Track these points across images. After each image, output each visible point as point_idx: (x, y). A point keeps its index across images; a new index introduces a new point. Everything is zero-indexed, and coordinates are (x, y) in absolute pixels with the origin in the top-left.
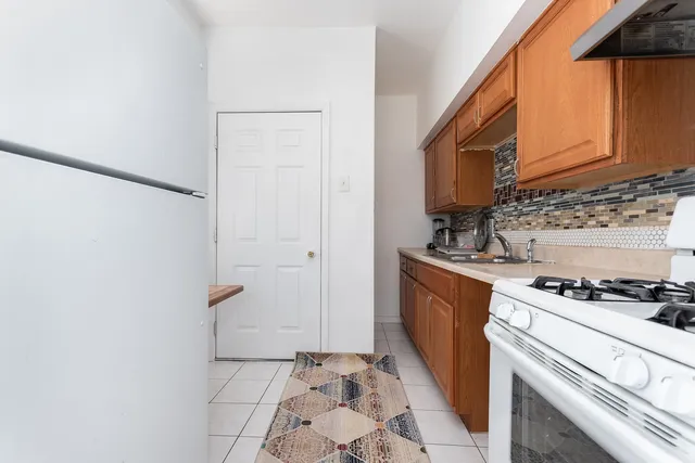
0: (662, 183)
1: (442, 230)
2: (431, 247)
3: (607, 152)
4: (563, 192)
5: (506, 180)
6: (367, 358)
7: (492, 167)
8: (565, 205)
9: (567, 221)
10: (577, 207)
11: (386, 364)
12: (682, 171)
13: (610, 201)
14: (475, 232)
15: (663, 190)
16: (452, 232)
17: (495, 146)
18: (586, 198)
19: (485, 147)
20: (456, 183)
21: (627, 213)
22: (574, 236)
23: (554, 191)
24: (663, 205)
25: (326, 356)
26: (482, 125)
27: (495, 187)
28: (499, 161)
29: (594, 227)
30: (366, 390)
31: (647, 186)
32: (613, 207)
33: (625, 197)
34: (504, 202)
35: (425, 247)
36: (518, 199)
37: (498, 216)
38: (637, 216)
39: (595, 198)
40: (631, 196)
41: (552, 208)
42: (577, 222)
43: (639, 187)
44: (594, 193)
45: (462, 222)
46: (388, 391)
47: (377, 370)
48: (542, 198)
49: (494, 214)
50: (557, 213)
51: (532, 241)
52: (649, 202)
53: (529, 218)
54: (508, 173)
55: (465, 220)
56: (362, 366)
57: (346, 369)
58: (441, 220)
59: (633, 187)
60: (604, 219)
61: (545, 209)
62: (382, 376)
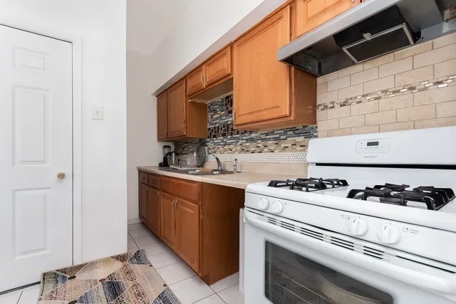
0: (298, 132)
1: (170, 154)
2: (161, 165)
3: (288, 114)
4: (251, 132)
5: (216, 123)
6: (121, 258)
7: (206, 114)
8: (252, 140)
9: (253, 149)
10: (258, 141)
11: (138, 257)
12: (306, 127)
13: (275, 139)
14: (195, 155)
15: (299, 135)
16: (177, 154)
17: (209, 102)
18: (263, 137)
19: (203, 101)
20: (186, 122)
21: (283, 145)
22: (257, 157)
23: (245, 132)
24: (298, 142)
25: (80, 267)
26: (207, 87)
27: (208, 127)
28: (211, 111)
29: (267, 152)
30: (127, 284)
31: (292, 132)
32: (276, 142)
33: (282, 137)
34: (215, 136)
35: (157, 165)
36: (224, 135)
37: (210, 145)
38: (287, 147)
39: (268, 137)
40: (284, 137)
41: (245, 141)
42: (258, 150)
43: (289, 133)
44: (267, 134)
45: (183, 148)
46: (146, 278)
47: (132, 266)
48: (238, 136)
49: (207, 144)
50: (247, 144)
51: (236, 160)
52: (293, 140)
53: (231, 147)
54: (217, 119)
55: (186, 147)
56: (118, 265)
57: (102, 273)
58: (169, 147)
59: (285, 133)
60: (272, 148)
61: (241, 142)
62: (137, 268)
